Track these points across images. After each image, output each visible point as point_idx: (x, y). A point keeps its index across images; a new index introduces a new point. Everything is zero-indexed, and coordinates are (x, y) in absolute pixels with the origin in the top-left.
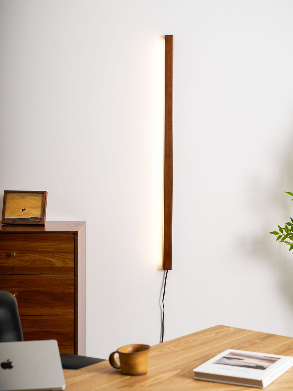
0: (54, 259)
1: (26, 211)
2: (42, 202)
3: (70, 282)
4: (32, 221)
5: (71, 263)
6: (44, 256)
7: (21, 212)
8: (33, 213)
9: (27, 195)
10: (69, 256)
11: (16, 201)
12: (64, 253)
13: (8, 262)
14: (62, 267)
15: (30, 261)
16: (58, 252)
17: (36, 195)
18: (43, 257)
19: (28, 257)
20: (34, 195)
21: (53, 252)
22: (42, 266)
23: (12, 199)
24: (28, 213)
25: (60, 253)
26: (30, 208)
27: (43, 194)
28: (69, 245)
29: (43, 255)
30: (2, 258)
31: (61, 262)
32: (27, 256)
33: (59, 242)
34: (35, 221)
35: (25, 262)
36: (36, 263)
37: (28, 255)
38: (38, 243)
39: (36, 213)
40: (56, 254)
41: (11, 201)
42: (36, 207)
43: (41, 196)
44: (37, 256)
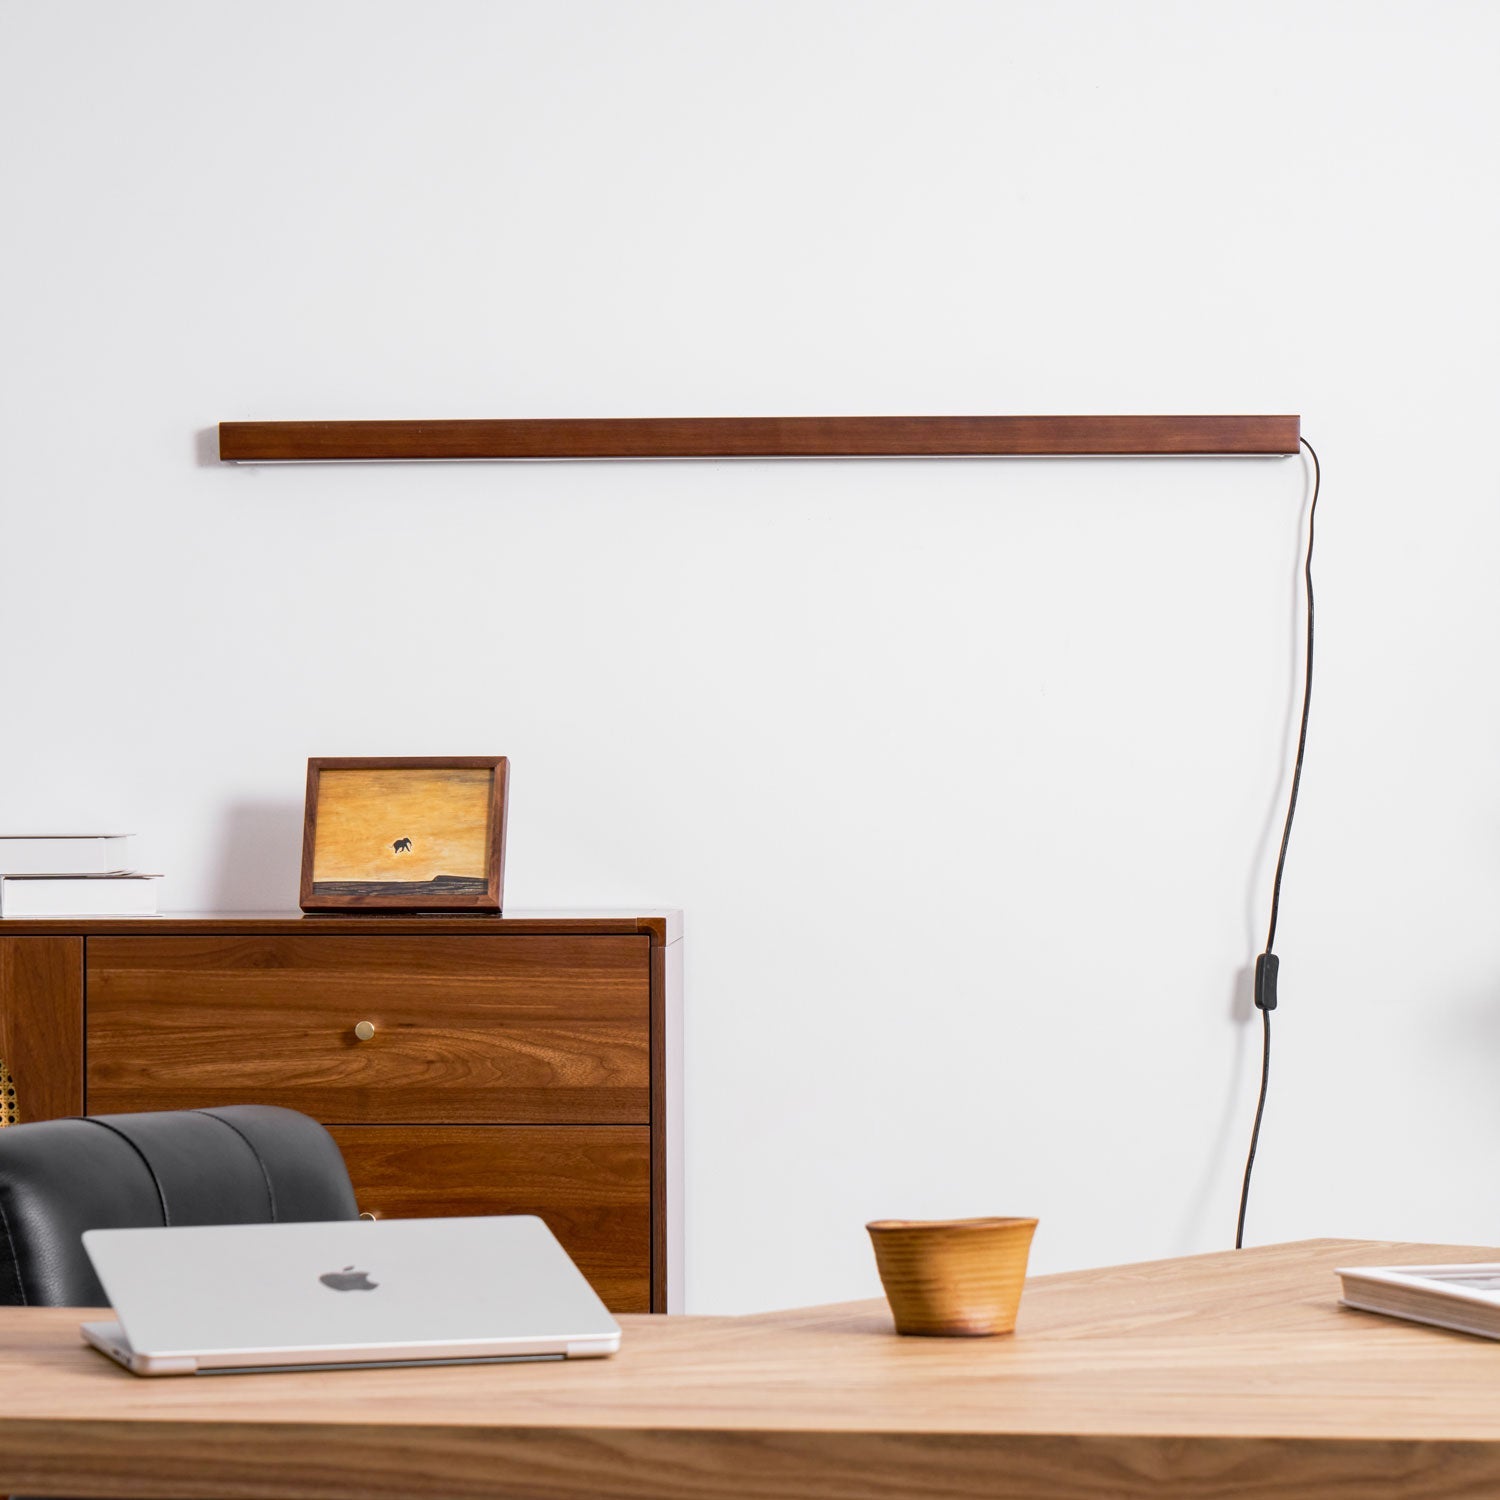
0: (553, 1048)
1: (412, 851)
2: (490, 805)
3: (631, 1155)
4: (442, 892)
5: (632, 1066)
6: (509, 1037)
7: (389, 857)
8: (444, 858)
9: (416, 779)
10: (625, 1037)
11: (364, 806)
12: (602, 1024)
13: (343, 1067)
14: (592, 1090)
15: (443, 1059)
16: (572, 1018)
17: (458, 776)
18: (505, 1043)
19: (435, 1042)
20: (448, 778)
21: (549, 1018)
22: (500, 1083)
23: (345, 796)
24: (422, 860)
25: (580, 1023)
26: (433, 834)
27: (492, 769)
28: (626, 986)
29: (501, 1030)
30: (312, 1050)
31: (589, 1063)
32: (430, 1036)
33: (577, 970)
34: (457, 892)
35: (421, 1068)
36: (470, 1071)
37: (433, 1031)
38: (480, 978)
39: (464, 860)
40: (566, 1028)
41: (340, 807)
42: (457, 831)
43: (481, 781)
44: (478, 1037)
